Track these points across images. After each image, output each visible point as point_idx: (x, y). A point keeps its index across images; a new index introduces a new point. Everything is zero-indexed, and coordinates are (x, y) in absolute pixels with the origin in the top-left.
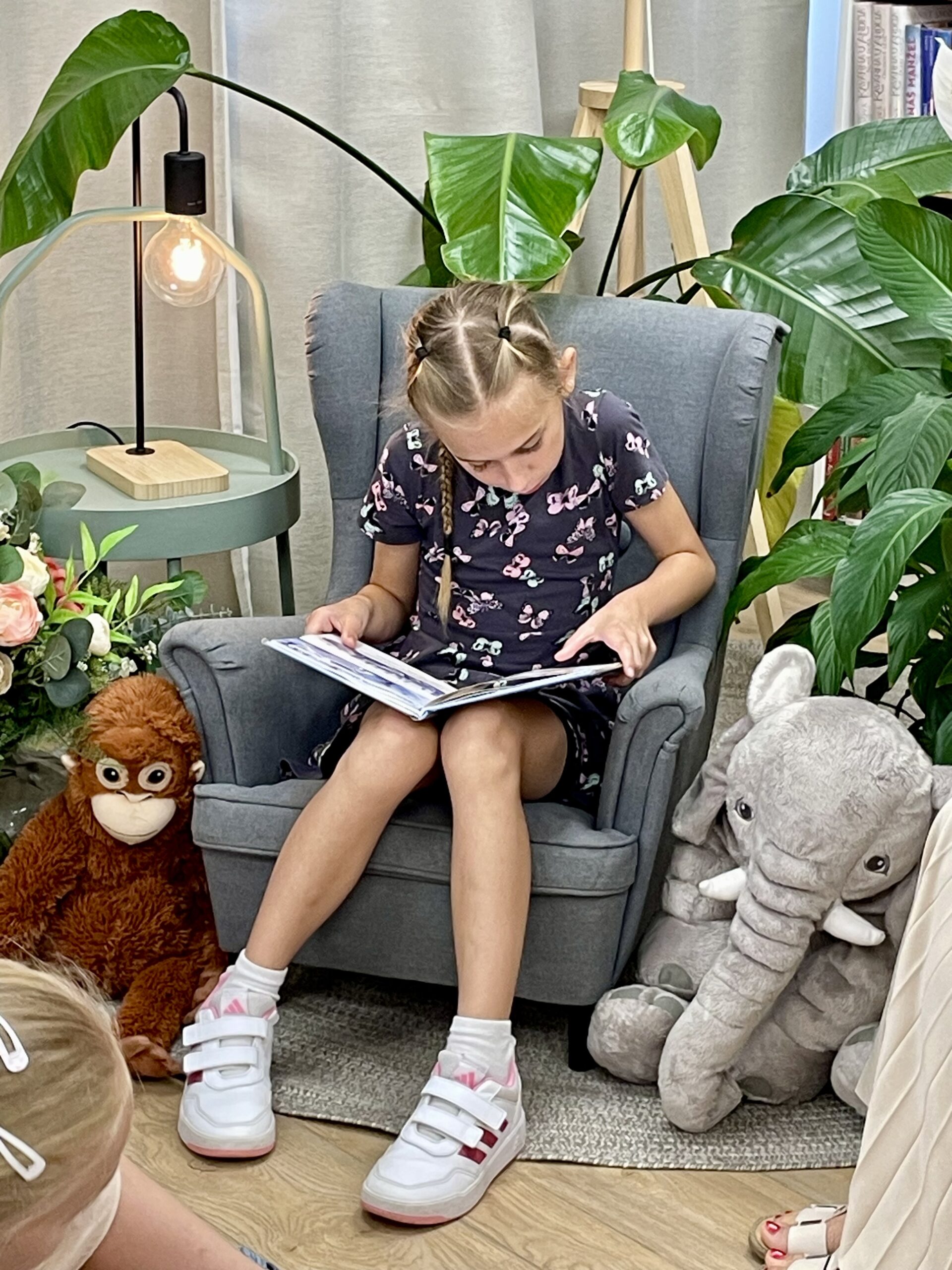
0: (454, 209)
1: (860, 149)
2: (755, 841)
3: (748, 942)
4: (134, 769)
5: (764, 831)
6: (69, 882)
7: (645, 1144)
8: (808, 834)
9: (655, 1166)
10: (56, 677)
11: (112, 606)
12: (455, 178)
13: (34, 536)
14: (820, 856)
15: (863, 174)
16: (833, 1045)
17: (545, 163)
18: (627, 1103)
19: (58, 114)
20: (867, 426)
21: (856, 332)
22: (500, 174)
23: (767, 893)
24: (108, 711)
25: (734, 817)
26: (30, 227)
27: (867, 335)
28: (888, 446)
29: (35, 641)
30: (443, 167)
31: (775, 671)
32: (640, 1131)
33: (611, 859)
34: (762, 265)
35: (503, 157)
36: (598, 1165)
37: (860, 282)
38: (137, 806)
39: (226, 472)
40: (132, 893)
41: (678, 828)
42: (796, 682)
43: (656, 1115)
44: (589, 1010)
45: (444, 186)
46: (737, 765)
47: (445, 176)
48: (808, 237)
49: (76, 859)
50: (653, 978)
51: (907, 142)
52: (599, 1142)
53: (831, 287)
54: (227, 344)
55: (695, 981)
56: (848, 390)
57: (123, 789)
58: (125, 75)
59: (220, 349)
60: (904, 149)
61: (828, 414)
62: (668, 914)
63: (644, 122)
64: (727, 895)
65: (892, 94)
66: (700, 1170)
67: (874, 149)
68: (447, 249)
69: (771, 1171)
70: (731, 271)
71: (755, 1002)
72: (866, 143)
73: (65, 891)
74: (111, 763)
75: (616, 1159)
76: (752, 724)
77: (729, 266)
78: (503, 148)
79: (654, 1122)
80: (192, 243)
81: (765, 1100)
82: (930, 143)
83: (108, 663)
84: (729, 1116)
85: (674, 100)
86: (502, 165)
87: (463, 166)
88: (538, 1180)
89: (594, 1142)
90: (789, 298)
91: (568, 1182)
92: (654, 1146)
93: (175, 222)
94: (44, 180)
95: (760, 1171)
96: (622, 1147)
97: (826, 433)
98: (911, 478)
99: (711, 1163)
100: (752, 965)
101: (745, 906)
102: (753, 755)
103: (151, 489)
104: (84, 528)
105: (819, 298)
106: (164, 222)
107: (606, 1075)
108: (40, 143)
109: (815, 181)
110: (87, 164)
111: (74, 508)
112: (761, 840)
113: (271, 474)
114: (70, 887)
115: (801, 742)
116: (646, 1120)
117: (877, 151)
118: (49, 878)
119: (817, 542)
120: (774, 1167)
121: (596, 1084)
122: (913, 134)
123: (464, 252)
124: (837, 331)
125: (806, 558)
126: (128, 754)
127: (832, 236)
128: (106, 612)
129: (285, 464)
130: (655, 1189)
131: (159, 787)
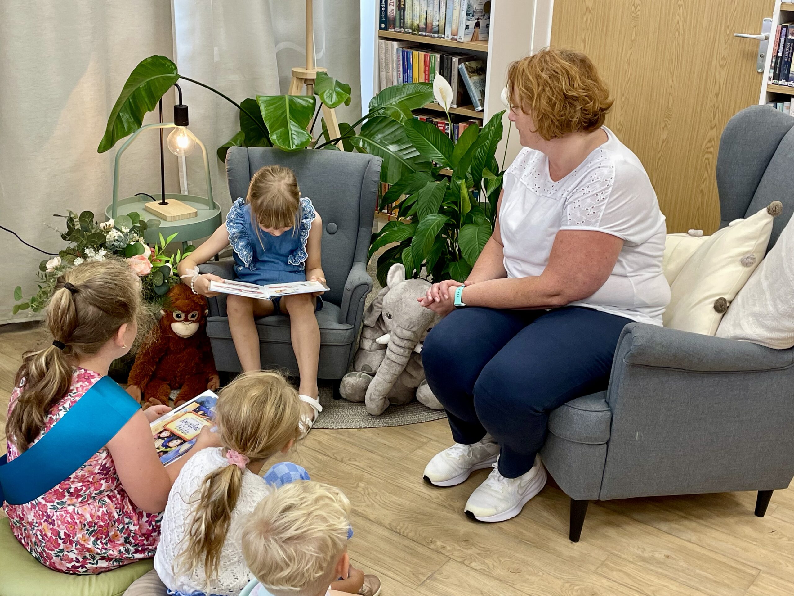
0: (271, 122)
1: (392, 94)
2: (393, 325)
3: (393, 357)
4: (187, 314)
5: (396, 322)
6: (163, 352)
7: (362, 420)
8: (411, 322)
9: (367, 427)
10: (158, 285)
11: (171, 260)
12: (270, 111)
14: (414, 329)
15: (394, 103)
16: (416, 385)
17: (298, 105)
18: (354, 409)
19: (134, 92)
20: (409, 191)
21: (403, 160)
22: (286, 110)
23: (398, 341)
24: (177, 295)
25: (386, 318)
26: (126, 130)
27: (407, 161)
28: (422, 199)
29: (151, 274)
30: (265, 107)
31: (394, 272)
32: (360, 417)
33: (348, 333)
34: (371, 138)
35: (285, 104)
36: (349, 428)
37: (402, 144)
38: (188, 326)
39: (196, 210)
40: (185, 354)
41: (366, 322)
42: (401, 275)
45: (266, 114)
46: (386, 302)
47: (266, 110)
48: (386, 129)
50: (360, 369)
51: (406, 92)
53: (395, 146)
54: (182, 163)
55: (374, 370)
56: (402, 179)
57: (183, 320)
58: (157, 78)
59: (180, 165)
60: (405, 94)
61: (396, 187)
62: (363, 349)
63: (332, 93)
64: (385, 343)
65: (393, 71)
66: (381, 427)
67: (396, 94)
68: (271, 136)
69: (401, 425)
71: (395, 374)
72: (393, 92)
74: (179, 312)
75: (355, 426)
76: (389, 289)
77: (361, 139)
78: (285, 100)
79: (363, 413)
80: (184, 135)
81: (397, 404)
82: (413, 92)
83: (173, 279)
84: (386, 410)
85: (338, 84)
86: (286, 107)
87: (272, 107)
88: (332, 434)
89: (347, 422)
90: (381, 149)
91: (341, 434)
92: (365, 421)
93: (177, 128)
94: (130, 113)
95: (398, 426)
96: (355, 422)
97: (396, 193)
98: (430, 209)
99: (383, 425)
100: (394, 364)
101: (391, 346)
102: (392, 299)
103: (173, 218)
104: (161, 235)
105: (391, 149)
106: (174, 128)
107: (345, 400)
108: (128, 102)
109: (378, 105)
110: (147, 110)
111: (158, 227)
112: (395, 325)
113: (210, 209)
115: (407, 295)
119: (399, 229)
121: (343, 403)
122: (407, 90)
123: (277, 137)
124: (397, 160)
125: (396, 235)
126: (185, 309)
127: (393, 129)
128: (170, 262)
129: (214, 206)
130: (369, 434)
131: (194, 319)
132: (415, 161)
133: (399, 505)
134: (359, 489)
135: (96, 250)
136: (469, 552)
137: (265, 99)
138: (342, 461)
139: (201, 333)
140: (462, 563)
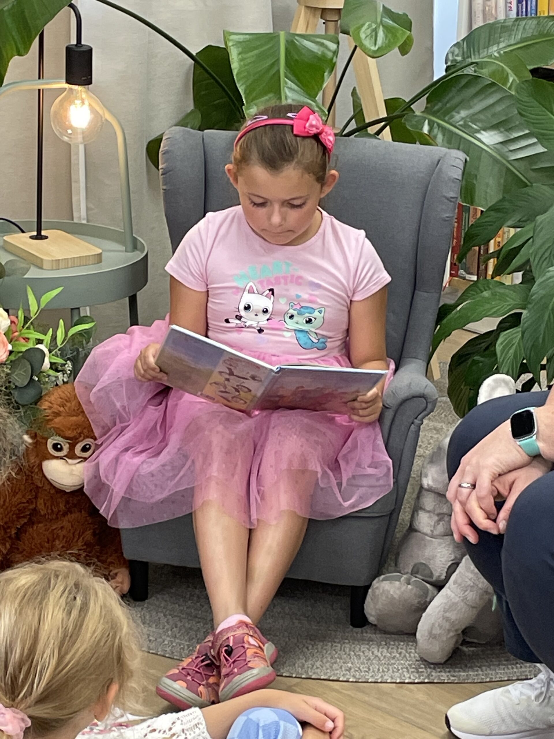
0: (249, 82)
1: (492, 37)
4: (72, 442)
6: (24, 517)
7: (407, 668)
9: (416, 681)
10: (20, 385)
11: (47, 338)
12: (249, 61)
15: (496, 54)
18: (391, 647)
20: (519, 221)
21: (508, 162)
22: (279, 59)
24: (55, 406)
27: (516, 164)
28: (542, 234)
30: (239, 54)
32: (402, 662)
34: (446, 118)
35: (279, 49)
36: (381, 682)
37: (511, 129)
38: (73, 467)
39: (100, 251)
43: (411, 652)
47: (241, 60)
48: (475, 101)
49: (29, 502)
50: (408, 569)
51: (520, 34)
52: (379, 670)
53: (492, 133)
55: (436, 574)
56: (504, 198)
57: (65, 456)
60: (519, 37)
61: (492, 213)
62: (418, 531)
63: (376, 28)
66: (444, 683)
67: (500, 38)
68: (247, 108)
69: (486, 682)
70: (427, 121)
72: (495, 34)
73: (23, 522)
74: (57, 439)
75: (392, 678)
77: (425, 119)
78: (278, 42)
79: (410, 656)
81: (475, 641)
82: (535, 34)
83: (49, 376)
85: (388, 12)
86: (280, 54)
87: (252, 53)
88: (346, 692)
89: (376, 670)
90: (465, 139)
92: (413, 670)
93: (71, 89)
95: (480, 682)
96: (393, 672)
97: (491, 225)
99: (449, 679)
103: (54, 263)
105: (484, 140)
109: (464, 59)
110: (15, 53)
111: (26, 276)
113: (126, 251)
114: (26, 520)
116: (405, 656)
117: (502, 39)
118: (13, 515)
119: (494, 294)
120: (488, 680)
121: (369, 635)
122: (524, 28)
124: (495, 160)
125: (487, 306)
126: (70, 434)
127: (491, 101)
128: (45, 343)
129: (135, 245)
131: (87, 455)
132: (531, 164)
137: (242, 37)
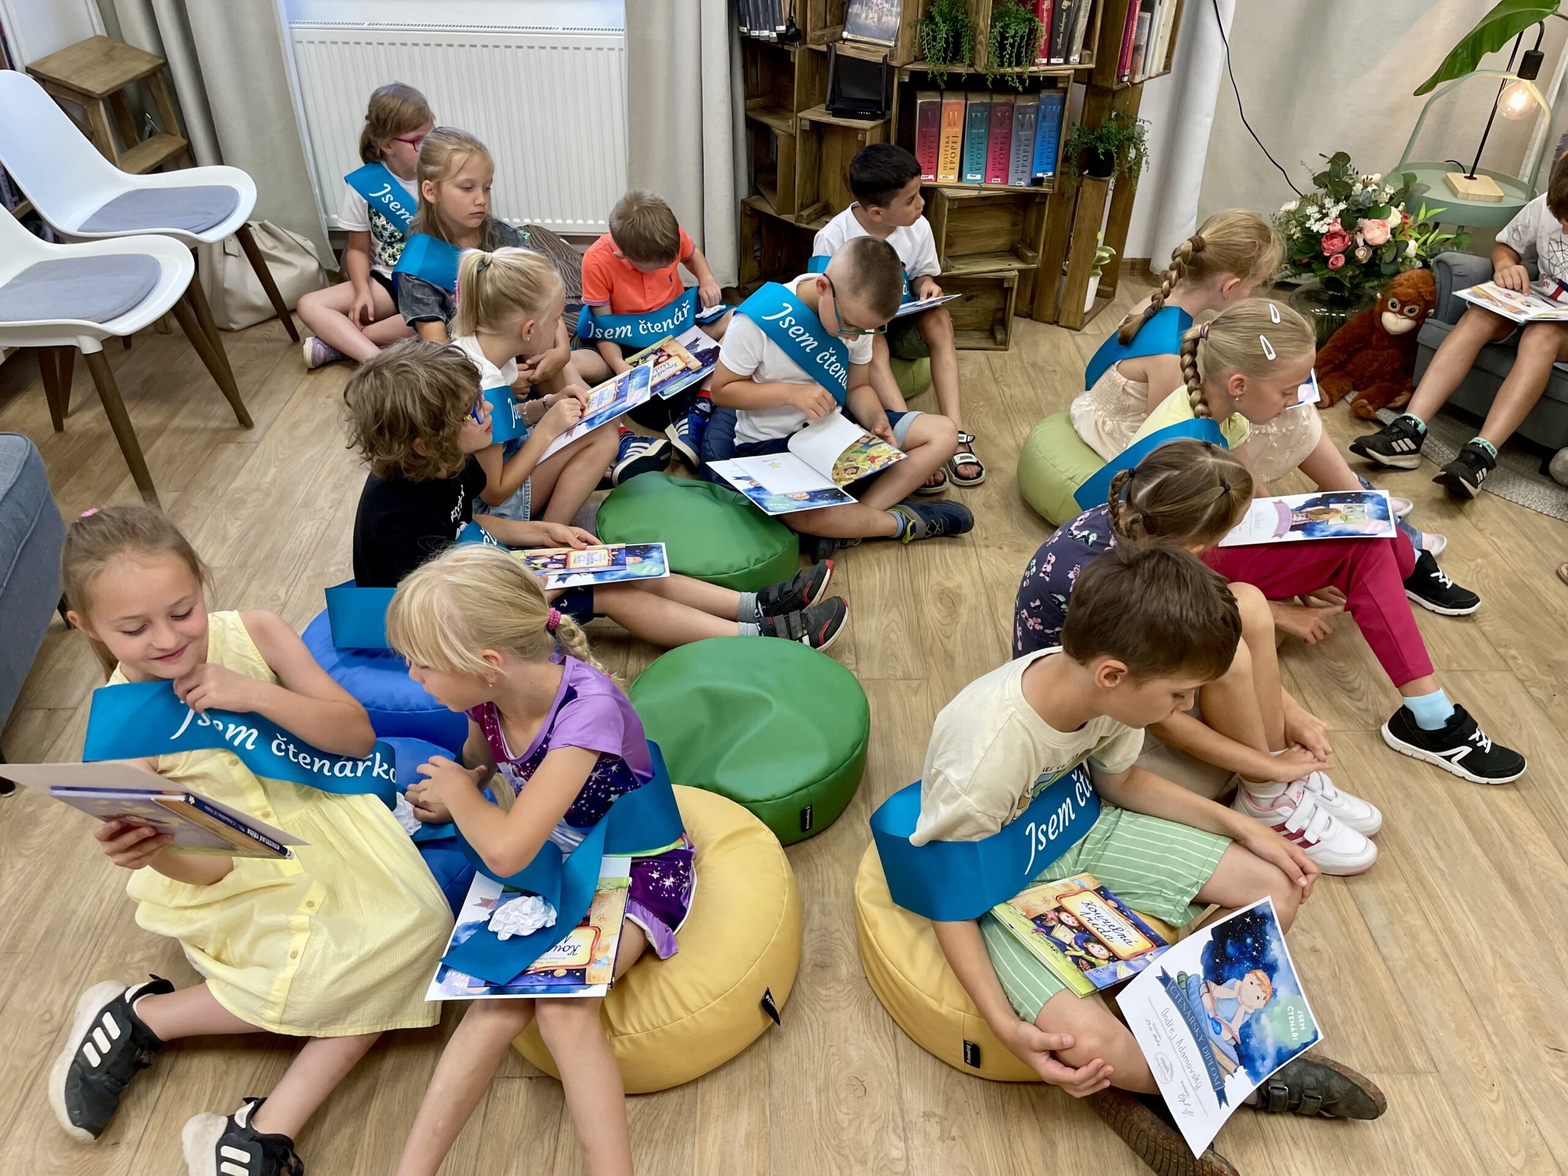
4: (1403, 304)
11: (1423, 239)
13: (1403, 204)
24: (1402, 280)
29: (1384, 245)
38: (1399, 320)
39: (1505, 193)
40: (1385, 354)
44: (1556, 451)
49: (1368, 334)
57: (1397, 312)
73: (1359, 346)
74: (1395, 300)
80: (1524, 92)
92: (1556, 509)
93: (1519, 81)
96: (1541, 504)
103: (1466, 195)
106: (1514, 79)
107: (1553, 479)
111: (1426, 195)
114: (1361, 345)
121: (1545, 480)
126: (1403, 299)
128: (1419, 241)
130: (1546, 523)
131: (1411, 315)
133: (1505, 599)
134: (1472, 565)
135: (1337, 202)
136: (1546, 678)
138: (1481, 531)
139: (1412, 334)
140: (1522, 681)
